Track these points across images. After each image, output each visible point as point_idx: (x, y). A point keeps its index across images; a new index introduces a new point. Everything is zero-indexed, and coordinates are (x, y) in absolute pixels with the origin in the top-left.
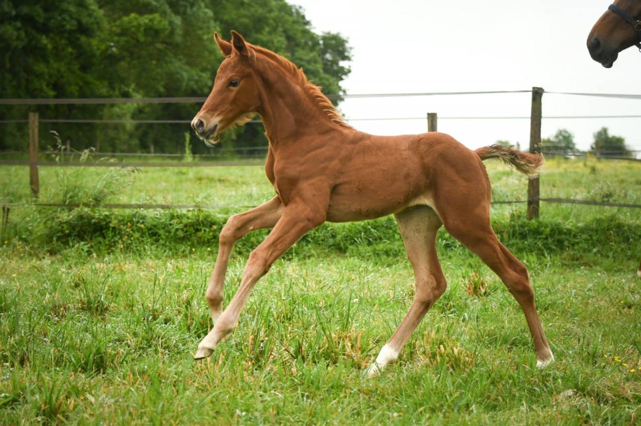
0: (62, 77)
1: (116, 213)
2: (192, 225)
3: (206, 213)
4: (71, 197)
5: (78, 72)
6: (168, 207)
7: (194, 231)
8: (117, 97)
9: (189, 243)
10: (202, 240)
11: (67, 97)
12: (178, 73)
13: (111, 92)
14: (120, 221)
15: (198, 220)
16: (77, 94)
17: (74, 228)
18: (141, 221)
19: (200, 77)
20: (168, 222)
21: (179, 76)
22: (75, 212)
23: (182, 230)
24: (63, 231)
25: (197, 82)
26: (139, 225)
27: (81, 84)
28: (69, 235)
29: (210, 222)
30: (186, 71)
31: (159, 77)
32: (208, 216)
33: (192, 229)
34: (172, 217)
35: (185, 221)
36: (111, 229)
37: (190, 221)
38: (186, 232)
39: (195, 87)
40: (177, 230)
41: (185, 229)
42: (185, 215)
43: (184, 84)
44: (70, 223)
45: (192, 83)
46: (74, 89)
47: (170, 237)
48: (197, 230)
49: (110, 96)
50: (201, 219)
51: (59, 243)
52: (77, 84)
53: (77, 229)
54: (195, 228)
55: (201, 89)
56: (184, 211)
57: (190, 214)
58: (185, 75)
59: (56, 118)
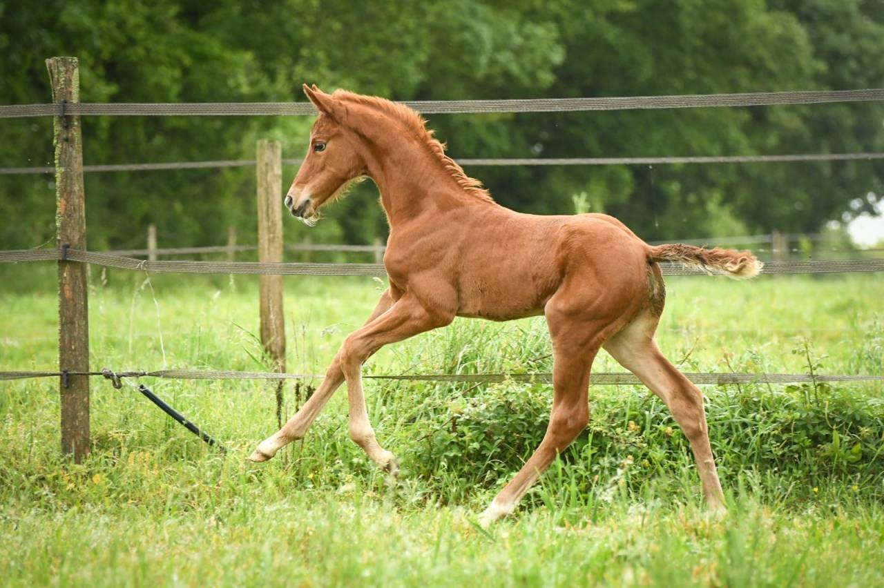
0: (132, 42)
1: (601, 396)
2: (803, 425)
3: (838, 396)
4: (465, 359)
5: (176, 29)
6: (735, 381)
7: (808, 442)
8: (281, 98)
9: (799, 473)
10: (834, 464)
11: (146, 99)
12: (464, 28)
13: (264, 84)
14: (612, 418)
15: (818, 413)
16: (175, 89)
17: (489, 437)
18: (665, 419)
19: (527, 38)
20: (737, 419)
21: (468, 36)
22: (492, 395)
23: (778, 438)
24: (461, 446)
25: (518, 52)
26: (661, 427)
27: (187, 61)
28: (479, 456)
29: (853, 418)
30: (487, 21)
31: (409, 40)
32: (842, 404)
33: (803, 436)
34: (749, 405)
35: (783, 415)
36: (591, 437)
37: (797, 415)
38: (789, 443)
39: (514, 68)
40: (763, 439)
41: (785, 437)
42: (779, 401)
43: (483, 60)
44: (478, 423)
45: (505, 57)
46: (167, 76)
47: (744, 457)
48: (816, 440)
49: (262, 97)
50: (826, 411)
51: (454, 474)
52: (176, 63)
53: (499, 439)
54: (812, 433)
55: (532, 76)
56: (778, 390)
57: (795, 398)
58: (486, 33)
59: (111, 160)
